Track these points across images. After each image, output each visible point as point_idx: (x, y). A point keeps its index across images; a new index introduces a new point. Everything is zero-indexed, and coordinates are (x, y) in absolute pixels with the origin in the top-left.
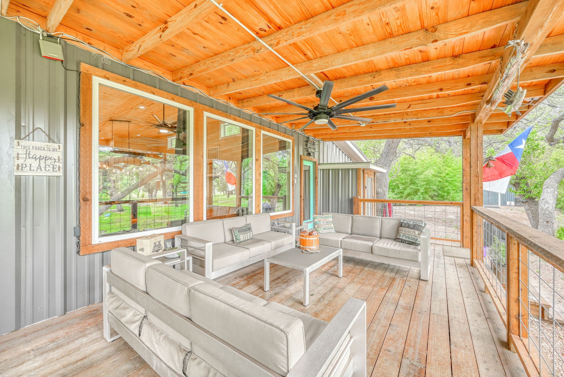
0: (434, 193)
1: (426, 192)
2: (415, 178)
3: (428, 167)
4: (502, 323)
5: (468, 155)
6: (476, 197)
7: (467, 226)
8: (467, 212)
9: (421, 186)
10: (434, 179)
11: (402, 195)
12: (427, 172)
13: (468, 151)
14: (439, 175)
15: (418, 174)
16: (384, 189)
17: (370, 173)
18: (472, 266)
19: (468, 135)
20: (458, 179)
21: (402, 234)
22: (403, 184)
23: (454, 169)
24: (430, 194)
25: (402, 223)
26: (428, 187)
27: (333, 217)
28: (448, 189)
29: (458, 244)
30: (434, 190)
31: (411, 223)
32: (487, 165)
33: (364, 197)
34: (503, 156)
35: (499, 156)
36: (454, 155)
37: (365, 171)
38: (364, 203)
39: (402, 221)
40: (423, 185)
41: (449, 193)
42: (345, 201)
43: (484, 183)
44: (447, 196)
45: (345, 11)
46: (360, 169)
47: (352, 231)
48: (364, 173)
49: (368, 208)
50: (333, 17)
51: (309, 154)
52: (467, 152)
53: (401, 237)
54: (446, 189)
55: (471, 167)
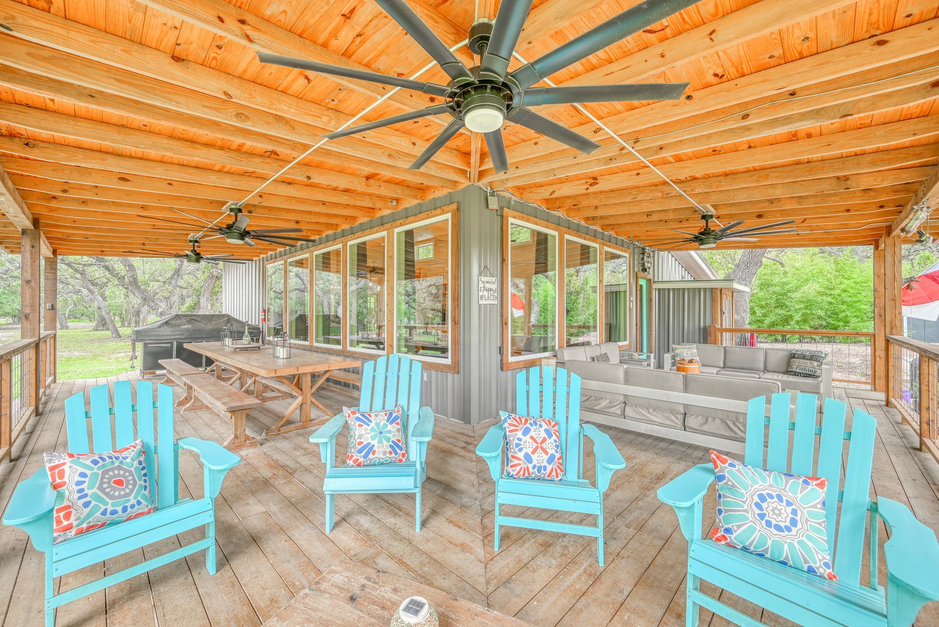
0: (820, 322)
1: (805, 321)
2: (785, 297)
3: (807, 280)
4: (913, 433)
5: (882, 271)
6: (893, 324)
7: (881, 363)
8: (881, 343)
9: (796, 310)
10: (819, 299)
11: (760, 324)
12: (806, 287)
13: (883, 266)
14: (828, 292)
15: (788, 292)
16: (743, 315)
17: (727, 293)
18: (887, 406)
19: (882, 246)
20: (865, 299)
21: (795, 367)
22: (762, 307)
23: (856, 283)
24: (812, 323)
25: (795, 354)
26: (809, 312)
27: (697, 348)
28: (846, 316)
29: (869, 387)
30: (820, 318)
31: (807, 353)
32: (908, 287)
33: (721, 325)
34: (935, 272)
35: (928, 272)
36: (857, 258)
37: (723, 292)
38: (722, 333)
39: (794, 352)
40: (800, 309)
41: (847, 322)
42: (694, 331)
43: (903, 307)
44: (844, 326)
45: (768, 175)
46: (717, 289)
47: (724, 364)
48: (721, 293)
49: (726, 340)
50: (755, 177)
51: (644, 270)
52: (880, 267)
53: (794, 370)
54: (842, 315)
55: (885, 289)
